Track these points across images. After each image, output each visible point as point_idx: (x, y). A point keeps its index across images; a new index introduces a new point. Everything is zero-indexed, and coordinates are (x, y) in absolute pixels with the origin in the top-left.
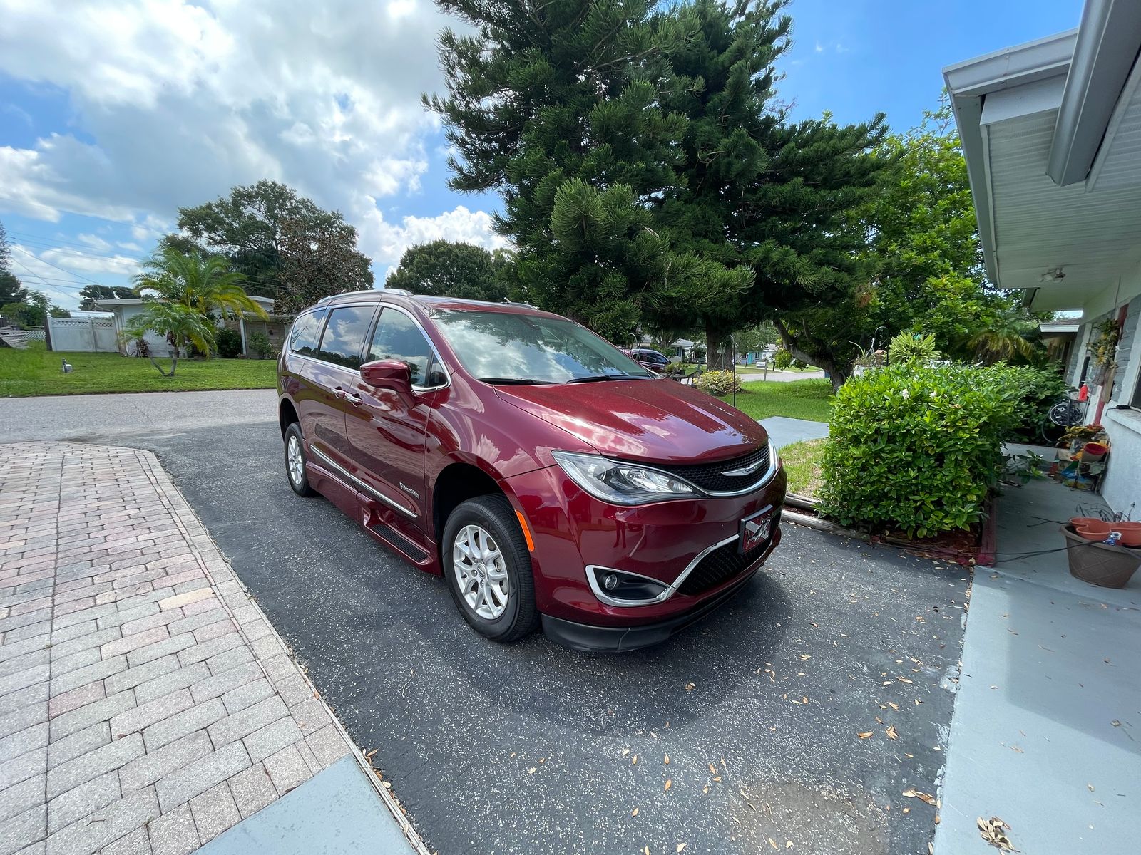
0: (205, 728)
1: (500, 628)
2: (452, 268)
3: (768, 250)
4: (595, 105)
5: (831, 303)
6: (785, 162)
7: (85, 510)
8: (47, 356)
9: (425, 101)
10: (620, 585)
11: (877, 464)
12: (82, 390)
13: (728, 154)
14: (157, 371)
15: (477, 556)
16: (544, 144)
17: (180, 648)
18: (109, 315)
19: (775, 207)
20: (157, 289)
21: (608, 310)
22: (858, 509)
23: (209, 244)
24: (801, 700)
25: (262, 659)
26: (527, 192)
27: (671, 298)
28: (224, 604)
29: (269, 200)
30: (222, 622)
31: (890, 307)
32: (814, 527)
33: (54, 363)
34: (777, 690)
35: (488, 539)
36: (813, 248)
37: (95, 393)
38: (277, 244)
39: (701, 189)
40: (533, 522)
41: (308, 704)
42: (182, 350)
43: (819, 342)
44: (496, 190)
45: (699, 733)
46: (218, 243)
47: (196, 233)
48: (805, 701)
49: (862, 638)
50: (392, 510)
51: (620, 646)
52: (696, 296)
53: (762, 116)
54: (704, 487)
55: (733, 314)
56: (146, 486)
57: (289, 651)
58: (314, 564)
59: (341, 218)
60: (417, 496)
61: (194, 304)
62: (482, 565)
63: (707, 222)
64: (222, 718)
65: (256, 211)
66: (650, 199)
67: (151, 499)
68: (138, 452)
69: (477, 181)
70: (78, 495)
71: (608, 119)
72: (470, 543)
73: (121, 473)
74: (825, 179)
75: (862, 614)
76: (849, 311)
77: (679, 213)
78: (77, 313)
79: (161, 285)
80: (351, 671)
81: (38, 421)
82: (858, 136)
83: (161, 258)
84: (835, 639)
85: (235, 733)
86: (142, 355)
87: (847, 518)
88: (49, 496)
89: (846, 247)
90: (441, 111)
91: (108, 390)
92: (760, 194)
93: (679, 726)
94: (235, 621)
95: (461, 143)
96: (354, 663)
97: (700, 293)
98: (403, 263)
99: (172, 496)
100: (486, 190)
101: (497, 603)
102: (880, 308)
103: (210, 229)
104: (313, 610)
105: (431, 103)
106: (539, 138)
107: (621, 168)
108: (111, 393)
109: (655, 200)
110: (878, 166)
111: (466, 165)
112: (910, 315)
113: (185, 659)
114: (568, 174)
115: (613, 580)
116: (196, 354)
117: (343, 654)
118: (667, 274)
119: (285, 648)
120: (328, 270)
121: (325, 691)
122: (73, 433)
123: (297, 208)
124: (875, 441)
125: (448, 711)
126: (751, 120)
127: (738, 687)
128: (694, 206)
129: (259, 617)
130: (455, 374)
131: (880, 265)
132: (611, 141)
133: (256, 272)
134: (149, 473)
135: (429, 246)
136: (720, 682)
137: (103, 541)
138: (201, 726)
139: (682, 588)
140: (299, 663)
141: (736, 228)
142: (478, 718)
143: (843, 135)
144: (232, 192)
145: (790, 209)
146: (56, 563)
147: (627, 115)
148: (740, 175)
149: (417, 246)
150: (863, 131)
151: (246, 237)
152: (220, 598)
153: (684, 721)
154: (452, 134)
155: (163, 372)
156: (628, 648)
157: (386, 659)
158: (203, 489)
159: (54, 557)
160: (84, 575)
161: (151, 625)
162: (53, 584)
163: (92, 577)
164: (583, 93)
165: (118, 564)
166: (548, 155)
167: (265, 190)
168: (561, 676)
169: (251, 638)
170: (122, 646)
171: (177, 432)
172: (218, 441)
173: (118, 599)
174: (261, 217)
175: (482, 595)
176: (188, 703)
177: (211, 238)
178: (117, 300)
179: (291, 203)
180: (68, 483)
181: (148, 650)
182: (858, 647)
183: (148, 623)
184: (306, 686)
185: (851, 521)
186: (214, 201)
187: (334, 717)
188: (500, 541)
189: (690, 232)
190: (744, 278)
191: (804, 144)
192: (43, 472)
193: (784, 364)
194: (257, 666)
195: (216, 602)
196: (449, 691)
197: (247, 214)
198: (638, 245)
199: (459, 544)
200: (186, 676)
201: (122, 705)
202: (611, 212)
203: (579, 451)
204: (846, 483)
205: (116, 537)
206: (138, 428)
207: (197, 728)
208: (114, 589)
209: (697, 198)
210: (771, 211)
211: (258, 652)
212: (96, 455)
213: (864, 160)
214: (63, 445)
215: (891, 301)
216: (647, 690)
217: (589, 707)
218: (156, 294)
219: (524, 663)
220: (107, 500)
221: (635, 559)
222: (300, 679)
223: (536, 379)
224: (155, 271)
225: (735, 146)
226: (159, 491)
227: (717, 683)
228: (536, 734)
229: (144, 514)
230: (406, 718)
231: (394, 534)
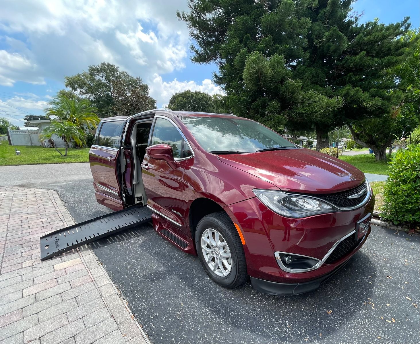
0: (74, 337)
1: (228, 281)
2: (194, 103)
3: (348, 90)
4: (264, 14)
5: (378, 116)
6: (358, 44)
7: (21, 219)
8: (9, 147)
9: (178, 15)
10: (293, 261)
11: (416, 193)
12: (25, 163)
13: (328, 41)
14: (59, 154)
15: (214, 244)
16: (238, 36)
17: (63, 291)
18: (36, 129)
19: (351, 68)
20: (56, 115)
21: (271, 120)
22: (403, 216)
23: (80, 94)
24: (391, 320)
25: (104, 297)
26: (230, 62)
27: (302, 113)
28: (86, 267)
29: (107, 72)
30: (85, 277)
31: (407, 117)
32: (378, 225)
33: (12, 151)
34: (377, 314)
35: (220, 236)
36: (370, 89)
37: (31, 164)
38: (112, 94)
39: (315, 59)
40: (242, 226)
41: (128, 323)
42: (71, 144)
43: (369, 136)
44: (215, 62)
45: (339, 340)
46: (84, 93)
47: (74, 89)
48: (393, 321)
49: (416, 284)
50: (169, 222)
51: (294, 292)
52: (314, 112)
53: (346, 21)
54: (338, 205)
55: (330, 122)
56: (52, 207)
57: (118, 292)
58: (131, 246)
59: (141, 81)
60: (181, 215)
61: (74, 122)
62: (217, 249)
63: (318, 77)
64: (83, 331)
65: (101, 78)
66: (289, 66)
67: (53, 214)
68: (49, 191)
69: (205, 57)
70: (19, 212)
71: (271, 22)
72: (210, 237)
73: (40, 201)
74: (377, 53)
75: (413, 271)
76: (386, 120)
77: (304, 72)
78: (23, 128)
79: (59, 113)
80: (150, 304)
81: (3, 177)
82: (395, 29)
83: (57, 100)
84: (402, 285)
85: (89, 340)
86: (52, 146)
87: (397, 220)
88: (5, 212)
89: (387, 87)
90: (186, 20)
91: (36, 163)
92: (344, 62)
93: (328, 336)
94: (91, 276)
95: (197, 37)
96: (152, 299)
97: (316, 110)
98: (171, 102)
99: (63, 212)
100: (210, 62)
101: (225, 269)
102: (401, 118)
103: (81, 87)
104: (131, 270)
105: (182, 16)
106: (236, 33)
107: (277, 48)
108: (38, 164)
109: (292, 66)
110: (406, 45)
111: (199, 49)
112: (417, 121)
113: (65, 296)
114: (250, 51)
115: (289, 259)
116: (76, 146)
117: (146, 294)
118: (300, 101)
119: (117, 290)
120: (136, 105)
121: (137, 315)
122: (19, 183)
123: (120, 76)
124: (415, 182)
125: (202, 327)
126: (340, 22)
127: (355, 312)
128: (311, 68)
129: (103, 274)
130: (197, 150)
131: (403, 96)
132: (272, 34)
133: (103, 107)
134: (53, 201)
135: (183, 94)
136: (345, 309)
137: (29, 234)
138: (71, 336)
139: (327, 261)
140: (123, 299)
141: (332, 79)
142: (218, 331)
143: (388, 29)
144: (89, 68)
145: (359, 69)
146: (5, 246)
147: (280, 19)
148: (334, 51)
149: (177, 94)
150: (398, 26)
151: (97, 90)
152: (84, 263)
153: (330, 332)
154: (192, 33)
155: (61, 154)
156: (298, 293)
157: (168, 297)
158: (79, 208)
159: (4, 243)
160: (18, 252)
161: (49, 278)
162: (2, 257)
163: (22, 253)
164: (257, 8)
165: (35, 246)
166: (241, 41)
167: (105, 67)
168: (260, 306)
169: (99, 285)
170: (33, 290)
171: (68, 182)
172: (87, 186)
173: (33, 264)
174: (103, 81)
175: (217, 264)
176: (65, 322)
177: (81, 91)
178: (40, 121)
179: (117, 74)
180: (15, 206)
181: (47, 292)
182: (415, 289)
183: (48, 277)
184: (127, 312)
185: (399, 222)
186: (81, 73)
187: (141, 330)
188: (226, 237)
189: (309, 81)
190: (339, 103)
191: (368, 33)
192: (3, 201)
193: (351, 147)
194: (102, 301)
195: (83, 266)
196: (202, 315)
197: (97, 79)
198: (286, 87)
199: (204, 238)
200: (65, 306)
201: (31, 323)
202: (273, 70)
203: (270, 189)
204: (398, 203)
205: (35, 232)
206: (49, 180)
207: (69, 337)
208: (32, 259)
209: (313, 64)
210: (348, 70)
211: (103, 293)
212: (29, 192)
213: (398, 41)
214: (14, 189)
215: (407, 115)
216: (307, 314)
217: (277, 324)
218: (56, 117)
219: (240, 299)
220: (32, 214)
221: (300, 246)
222: (124, 308)
223: (239, 151)
224: (55, 106)
225: (331, 36)
226: (58, 210)
227: (344, 310)
228: (250, 340)
229: (49, 221)
230: (180, 331)
231: (171, 234)
